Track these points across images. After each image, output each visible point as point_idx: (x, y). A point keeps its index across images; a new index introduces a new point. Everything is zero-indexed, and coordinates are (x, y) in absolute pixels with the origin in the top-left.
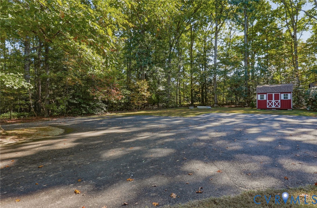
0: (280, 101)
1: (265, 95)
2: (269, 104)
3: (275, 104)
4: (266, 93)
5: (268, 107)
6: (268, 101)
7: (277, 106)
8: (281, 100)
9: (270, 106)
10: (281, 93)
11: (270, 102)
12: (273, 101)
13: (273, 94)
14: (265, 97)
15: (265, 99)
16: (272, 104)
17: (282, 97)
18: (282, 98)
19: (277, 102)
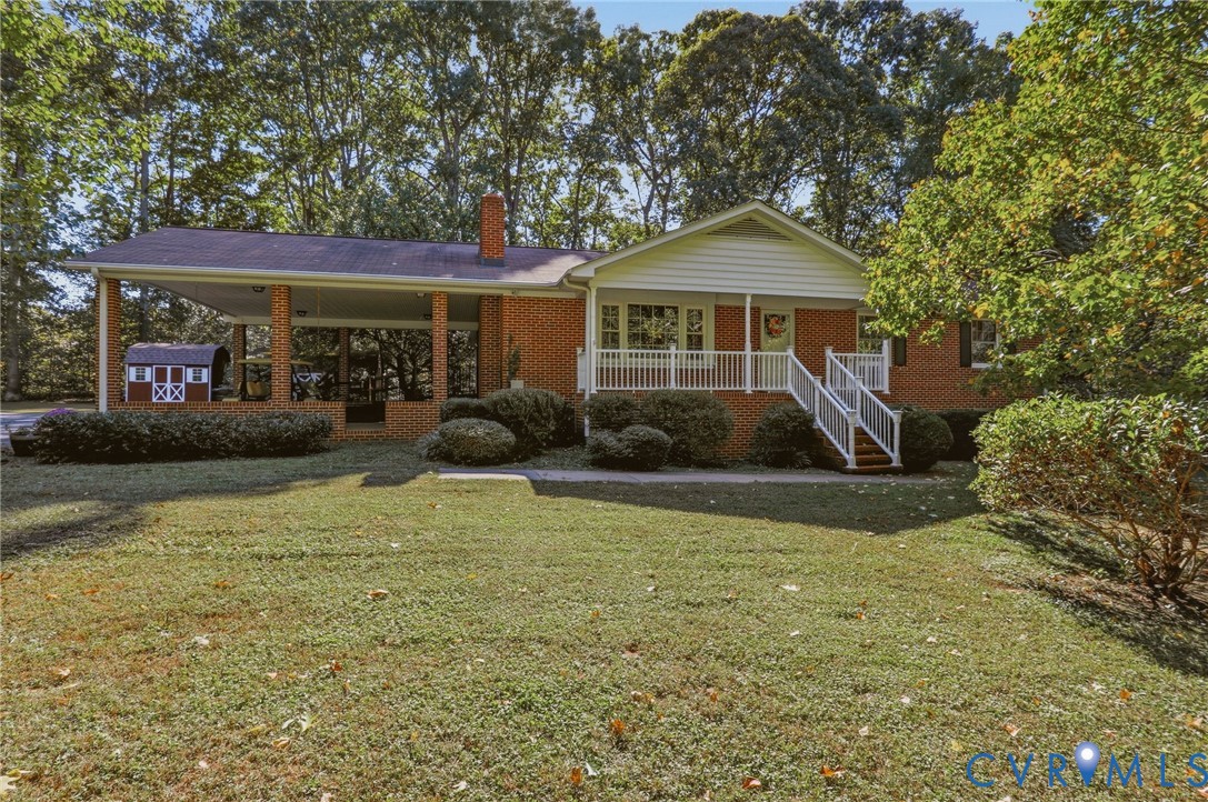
0: (183, 385)
1: (148, 370)
2: (157, 393)
3: (172, 393)
4: (150, 365)
5: (154, 400)
6: (154, 385)
7: (176, 398)
8: (186, 384)
9: (161, 398)
10: (188, 366)
11: (161, 387)
12: (169, 385)
13: (169, 368)
14: (149, 374)
15: (148, 379)
16: (165, 393)
17: (189, 374)
18: (190, 380)
19: (177, 387)
